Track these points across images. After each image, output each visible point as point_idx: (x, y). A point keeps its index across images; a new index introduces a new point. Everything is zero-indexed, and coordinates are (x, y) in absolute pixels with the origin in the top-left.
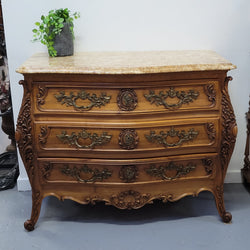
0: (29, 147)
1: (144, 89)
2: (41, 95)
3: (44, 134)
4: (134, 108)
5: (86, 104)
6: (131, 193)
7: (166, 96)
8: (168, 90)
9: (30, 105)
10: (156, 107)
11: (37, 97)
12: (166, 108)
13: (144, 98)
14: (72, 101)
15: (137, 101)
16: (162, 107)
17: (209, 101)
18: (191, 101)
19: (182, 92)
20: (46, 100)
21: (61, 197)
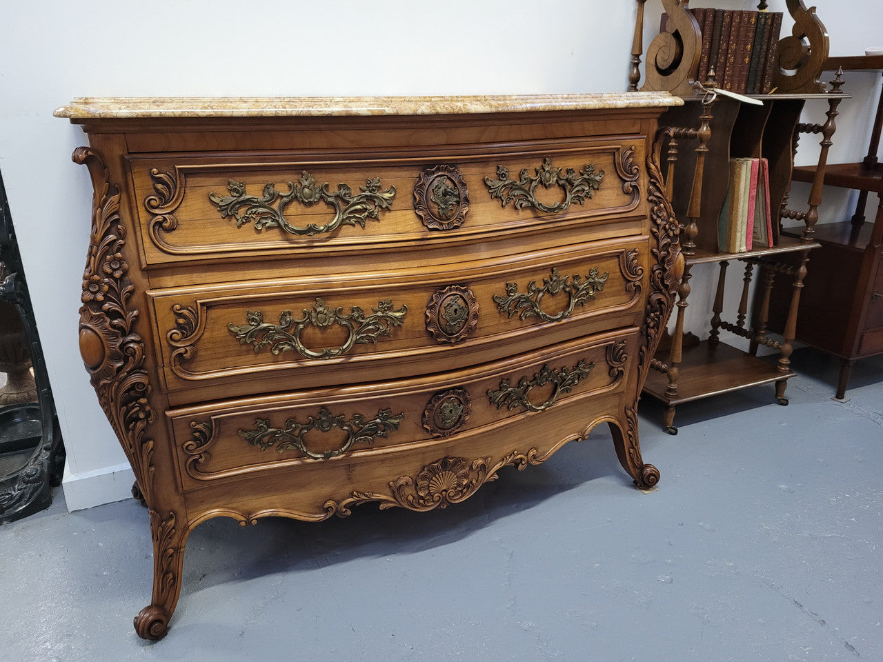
0: (136, 378)
1: (484, 162)
2: (164, 200)
4: (463, 221)
5: (321, 217)
6: (447, 464)
7: (534, 184)
8: (537, 165)
9: (122, 236)
10: (514, 216)
11: (149, 207)
12: (538, 217)
13: (485, 191)
14: (273, 215)
15: (467, 201)
16: (529, 214)
17: (626, 193)
18: (588, 196)
19: (568, 171)
20: (182, 215)
21: (247, 514)
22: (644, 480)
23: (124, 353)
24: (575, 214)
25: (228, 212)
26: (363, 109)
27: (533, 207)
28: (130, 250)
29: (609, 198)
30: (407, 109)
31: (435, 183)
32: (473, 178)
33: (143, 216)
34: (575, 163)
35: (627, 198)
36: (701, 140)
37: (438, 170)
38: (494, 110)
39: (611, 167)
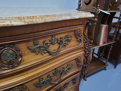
4: (19, 64)
7: (49, 45)
8: (50, 38)
10: (41, 56)
12: (50, 55)
13: (29, 51)
15: (21, 56)
16: (47, 54)
17: (78, 41)
18: (67, 44)
19: (61, 38)
24: (63, 51)
27: (48, 52)
29: (73, 44)
31: (4, 52)
32: (23, 47)
34: (63, 36)
35: (78, 43)
36: (95, 22)
37: (5, 47)
38: (26, 24)
39: (74, 35)
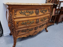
0: (13, 28)
2: (15, 12)
3: (18, 23)
5: (28, 14)
6: (36, 32)
7: (43, 11)
9: (12, 16)
10: (42, 13)
11: (14, 13)
14: (24, 14)
15: (39, 12)
18: (46, 12)
19: (45, 10)
20: (17, 14)
21: (21, 37)
22: (47, 31)
23: (12, 26)
25: (21, 13)
26: (33, 4)
28: (12, 17)
30: (36, 5)
33: (14, 14)
35: (49, 12)
39: (48, 9)
